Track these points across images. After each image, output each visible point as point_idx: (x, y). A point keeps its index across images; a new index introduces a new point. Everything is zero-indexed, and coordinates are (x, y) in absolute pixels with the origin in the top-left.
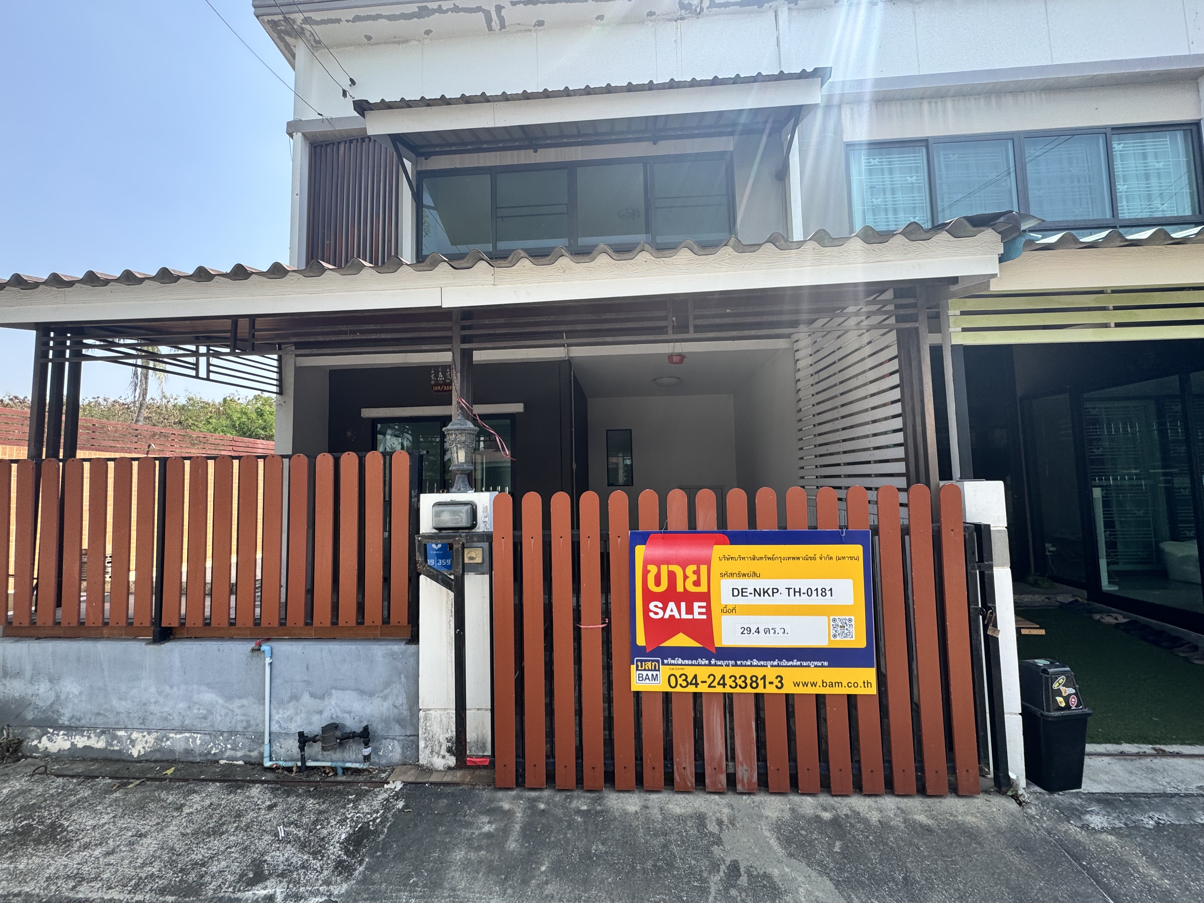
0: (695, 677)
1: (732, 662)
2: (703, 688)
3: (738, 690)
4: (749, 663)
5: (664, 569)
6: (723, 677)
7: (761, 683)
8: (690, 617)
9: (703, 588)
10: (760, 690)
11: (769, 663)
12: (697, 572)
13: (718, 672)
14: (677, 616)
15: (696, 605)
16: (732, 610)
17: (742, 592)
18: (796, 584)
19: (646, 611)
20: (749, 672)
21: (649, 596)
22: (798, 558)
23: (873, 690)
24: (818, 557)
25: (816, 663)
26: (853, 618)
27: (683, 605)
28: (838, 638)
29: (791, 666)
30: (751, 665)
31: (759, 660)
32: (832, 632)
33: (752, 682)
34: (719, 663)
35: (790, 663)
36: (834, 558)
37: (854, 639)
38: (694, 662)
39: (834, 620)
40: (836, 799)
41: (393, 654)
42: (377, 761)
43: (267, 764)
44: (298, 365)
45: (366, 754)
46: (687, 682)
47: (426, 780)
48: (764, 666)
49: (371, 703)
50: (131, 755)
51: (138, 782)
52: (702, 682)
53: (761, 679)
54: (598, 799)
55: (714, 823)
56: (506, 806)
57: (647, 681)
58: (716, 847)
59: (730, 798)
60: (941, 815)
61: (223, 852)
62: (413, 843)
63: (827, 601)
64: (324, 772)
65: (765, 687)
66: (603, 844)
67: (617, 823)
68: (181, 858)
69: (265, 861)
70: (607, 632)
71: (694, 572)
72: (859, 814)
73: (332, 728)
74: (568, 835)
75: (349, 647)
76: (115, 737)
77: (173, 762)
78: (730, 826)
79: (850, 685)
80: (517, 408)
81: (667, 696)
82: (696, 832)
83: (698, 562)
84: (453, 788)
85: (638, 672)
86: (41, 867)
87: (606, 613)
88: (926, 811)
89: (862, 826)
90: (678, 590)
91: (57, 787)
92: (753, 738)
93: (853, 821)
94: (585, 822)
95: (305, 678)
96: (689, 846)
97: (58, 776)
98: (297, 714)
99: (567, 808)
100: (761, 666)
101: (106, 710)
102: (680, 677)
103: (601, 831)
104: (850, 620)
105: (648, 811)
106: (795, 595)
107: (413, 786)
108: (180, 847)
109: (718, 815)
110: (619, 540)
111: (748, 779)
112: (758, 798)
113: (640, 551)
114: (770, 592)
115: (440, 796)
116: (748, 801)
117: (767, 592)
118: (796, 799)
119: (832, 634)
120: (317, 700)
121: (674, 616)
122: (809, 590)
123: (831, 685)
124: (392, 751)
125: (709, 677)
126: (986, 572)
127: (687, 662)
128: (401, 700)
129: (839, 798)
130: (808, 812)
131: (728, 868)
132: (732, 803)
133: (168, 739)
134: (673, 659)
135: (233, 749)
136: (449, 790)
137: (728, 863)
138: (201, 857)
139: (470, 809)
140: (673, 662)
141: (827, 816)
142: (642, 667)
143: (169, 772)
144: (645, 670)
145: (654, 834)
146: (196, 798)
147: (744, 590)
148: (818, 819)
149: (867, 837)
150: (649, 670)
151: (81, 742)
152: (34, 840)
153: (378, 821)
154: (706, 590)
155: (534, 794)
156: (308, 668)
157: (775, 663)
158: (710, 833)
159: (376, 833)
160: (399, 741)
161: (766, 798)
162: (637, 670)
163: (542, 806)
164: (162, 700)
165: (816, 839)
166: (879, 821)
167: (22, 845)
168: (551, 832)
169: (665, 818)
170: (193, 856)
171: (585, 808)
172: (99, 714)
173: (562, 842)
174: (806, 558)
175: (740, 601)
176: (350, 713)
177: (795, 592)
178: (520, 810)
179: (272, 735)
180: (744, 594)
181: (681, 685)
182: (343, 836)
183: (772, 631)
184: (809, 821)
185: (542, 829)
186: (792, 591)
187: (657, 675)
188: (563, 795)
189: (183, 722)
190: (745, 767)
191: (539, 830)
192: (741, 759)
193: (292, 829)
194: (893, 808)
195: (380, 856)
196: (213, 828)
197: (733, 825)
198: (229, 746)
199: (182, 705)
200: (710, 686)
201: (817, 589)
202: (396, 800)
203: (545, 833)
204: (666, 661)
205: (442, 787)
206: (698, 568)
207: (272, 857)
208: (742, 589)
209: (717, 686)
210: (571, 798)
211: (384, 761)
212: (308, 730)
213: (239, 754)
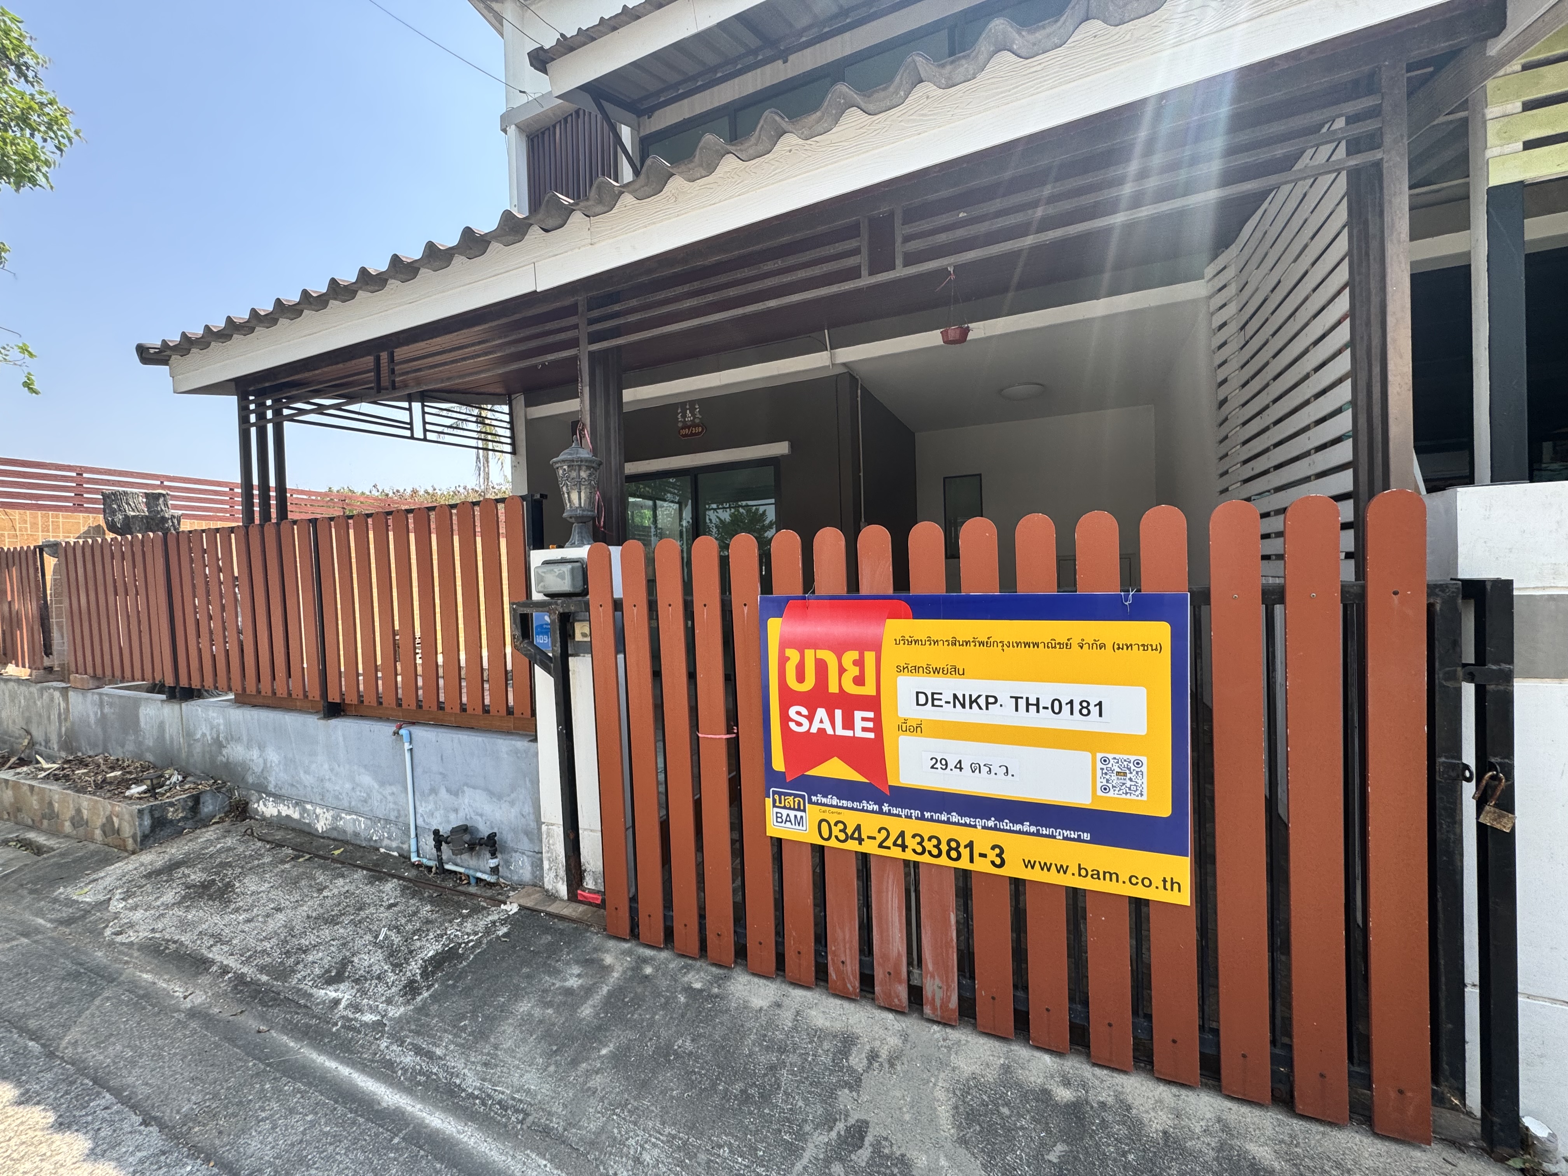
0: (858, 828)
1: (916, 813)
2: (870, 847)
3: (926, 858)
4: (944, 817)
5: (809, 654)
6: (902, 834)
7: (965, 853)
8: (849, 733)
9: (869, 690)
10: (963, 864)
11: (980, 822)
12: (859, 663)
13: (895, 825)
14: (830, 731)
15: (858, 715)
16: (917, 728)
17: (933, 699)
18: (1030, 690)
19: (785, 718)
20: (945, 832)
21: (788, 698)
22: (1036, 645)
23: (1184, 897)
24: (1075, 643)
25: (1066, 833)
26: (1144, 759)
27: (838, 713)
28: (1111, 794)
29: (1020, 832)
30: (948, 822)
31: (961, 815)
32: (1101, 782)
33: (950, 849)
34: (895, 811)
35: (1018, 827)
36: (1109, 646)
37: (1144, 798)
38: (856, 805)
39: (1105, 760)
40: (1098, 1071)
41: (516, 752)
42: (509, 876)
43: (414, 859)
44: (529, 418)
45: (492, 866)
46: (846, 834)
47: (543, 908)
48: (970, 826)
49: (500, 808)
50: (317, 830)
51: (307, 856)
52: (869, 837)
53: (966, 847)
54: (722, 979)
55: (864, 1055)
56: (608, 960)
57: (788, 824)
58: (846, 1091)
59: (910, 1024)
60: (1312, 1158)
61: (326, 943)
62: (488, 979)
63: (1092, 724)
64: (461, 878)
65: (972, 861)
66: (693, 1040)
67: (726, 1017)
68: (294, 939)
69: (353, 962)
70: (733, 747)
71: (855, 663)
72: (1129, 1108)
73: (464, 829)
74: (657, 1017)
75: (477, 738)
76: (305, 810)
77: (345, 842)
78: (886, 1066)
79: (1134, 880)
80: (781, 448)
81: (819, 851)
82: (828, 1061)
83: (862, 646)
84: (566, 924)
85: (776, 810)
86: (201, 921)
87: (732, 719)
88: (1282, 1141)
89: (1124, 1131)
90: (831, 690)
91: (252, 851)
92: (952, 940)
93: (1110, 1119)
94: (687, 1005)
95: (441, 770)
96: (806, 1078)
97: (259, 840)
98: (437, 809)
99: (676, 981)
100: (965, 825)
101: (297, 782)
102: (836, 824)
103: (701, 1021)
104: (1138, 763)
105: (777, 1012)
106: (1028, 711)
107: (528, 912)
108: (298, 929)
109: (877, 1043)
110: (746, 609)
111: (942, 999)
112: (958, 1035)
113: (775, 626)
114: (982, 701)
115: (547, 930)
116: (937, 1035)
117: (976, 701)
118: (1021, 1051)
119: (1099, 785)
120: (452, 797)
121: (824, 730)
122: (1056, 703)
123: (1096, 875)
124: (522, 868)
125: (879, 831)
126: (1491, 687)
127: (844, 803)
128: (528, 809)
129: (1105, 1072)
130: (1032, 1079)
131: (848, 1129)
132: (909, 1032)
133: (341, 819)
134: (825, 796)
135: (389, 838)
136: (561, 925)
137: (851, 1121)
138: (307, 943)
139: (568, 954)
140: (824, 800)
141: (1064, 1095)
142: (780, 803)
143: (337, 852)
144: (785, 807)
145: (767, 1046)
146: (340, 882)
147: (936, 696)
148: (1044, 1095)
149: (1124, 1154)
150: (790, 808)
151: (285, 811)
152: (208, 895)
153: (470, 944)
154: (874, 693)
155: (649, 952)
156: (442, 759)
157: (991, 823)
158: (850, 1067)
159: (461, 957)
160: (528, 856)
161: (969, 1039)
162: (774, 806)
163: (648, 970)
164: (333, 778)
165: (1022, 1128)
166: (1165, 1133)
167: (200, 897)
168: (640, 1006)
169: (795, 1028)
170: (303, 941)
171: (698, 986)
172: (292, 785)
173: (645, 1024)
174: (1053, 645)
175: (928, 713)
176: (481, 815)
177: (1028, 704)
178: (620, 969)
179: (419, 829)
180: (936, 703)
181: (836, 837)
182: (430, 954)
183: (985, 770)
184: (1025, 1094)
185: (632, 1000)
186: (1022, 703)
187: (802, 817)
188: (682, 962)
189: (350, 803)
190: (937, 981)
191: (626, 1000)
192: (930, 967)
193: (393, 935)
194: (1208, 1116)
195: (448, 986)
196: (333, 916)
197: (892, 1065)
198: (386, 835)
199: (348, 786)
200: (881, 846)
201: (1071, 702)
202: (502, 925)
203: (631, 1006)
204: (814, 798)
205: (556, 920)
206: (862, 656)
207: (360, 959)
208: (933, 694)
209: (892, 847)
210: (688, 968)
211: (515, 878)
212: (445, 830)
213: (394, 844)
